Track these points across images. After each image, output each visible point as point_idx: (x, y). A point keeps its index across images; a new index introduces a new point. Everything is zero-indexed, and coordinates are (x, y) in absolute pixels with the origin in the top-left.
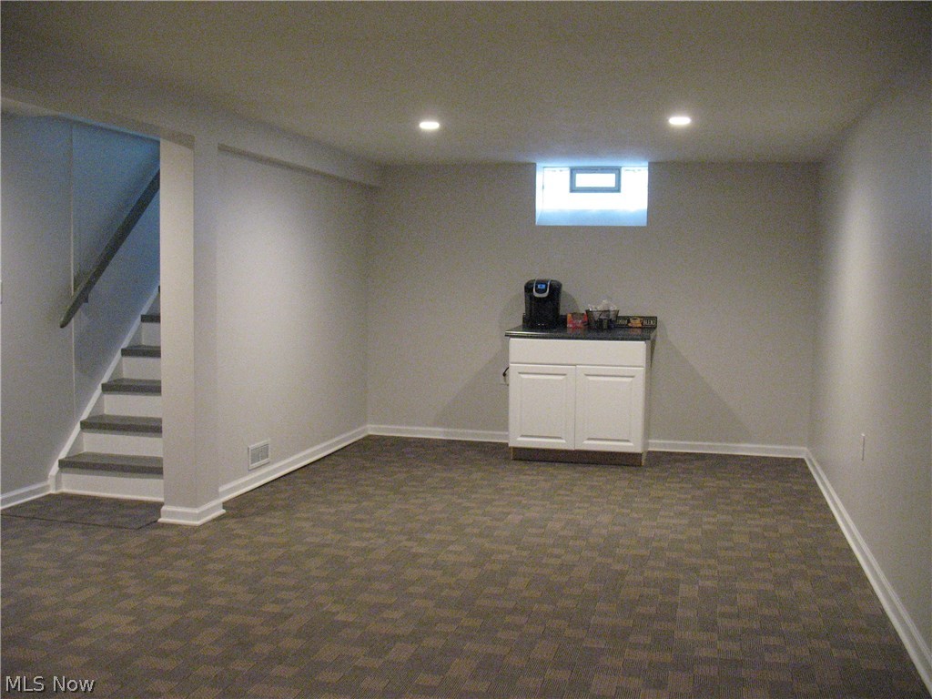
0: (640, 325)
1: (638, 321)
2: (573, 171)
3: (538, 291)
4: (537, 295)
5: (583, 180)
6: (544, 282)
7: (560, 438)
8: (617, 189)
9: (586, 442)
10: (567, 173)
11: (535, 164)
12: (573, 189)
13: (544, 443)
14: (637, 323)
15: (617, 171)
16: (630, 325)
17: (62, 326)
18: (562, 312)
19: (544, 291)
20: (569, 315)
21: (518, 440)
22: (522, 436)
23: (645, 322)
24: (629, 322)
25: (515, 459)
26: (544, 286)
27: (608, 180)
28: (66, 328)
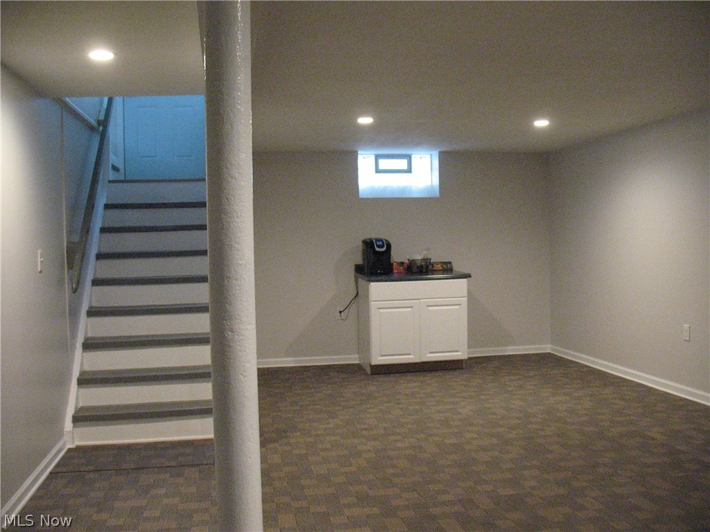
0: (441, 268)
1: (439, 266)
2: (377, 157)
3: (378, 246)
4: (377, 249)
5: (385, 164)
6: (381, 240)
7: (410, 354)
8: (409, 171)
9: (428, 355)
10: (373, 158)
11: (357, 152)
12: (378, 171)
13: (390, 359)
14: (439, 267)
15: (409, 157)
16: (434, 268)
17: (74, 293)
18: (392, 261)
19: (382, 246)
20: (395, 264)
21: (378, 359)
22: (382, 356)
23: (444, 266)
24: (433, 267)
25: (372, 374)
26: (381, 243)
27: (402, 164)
28: (76, 293)
